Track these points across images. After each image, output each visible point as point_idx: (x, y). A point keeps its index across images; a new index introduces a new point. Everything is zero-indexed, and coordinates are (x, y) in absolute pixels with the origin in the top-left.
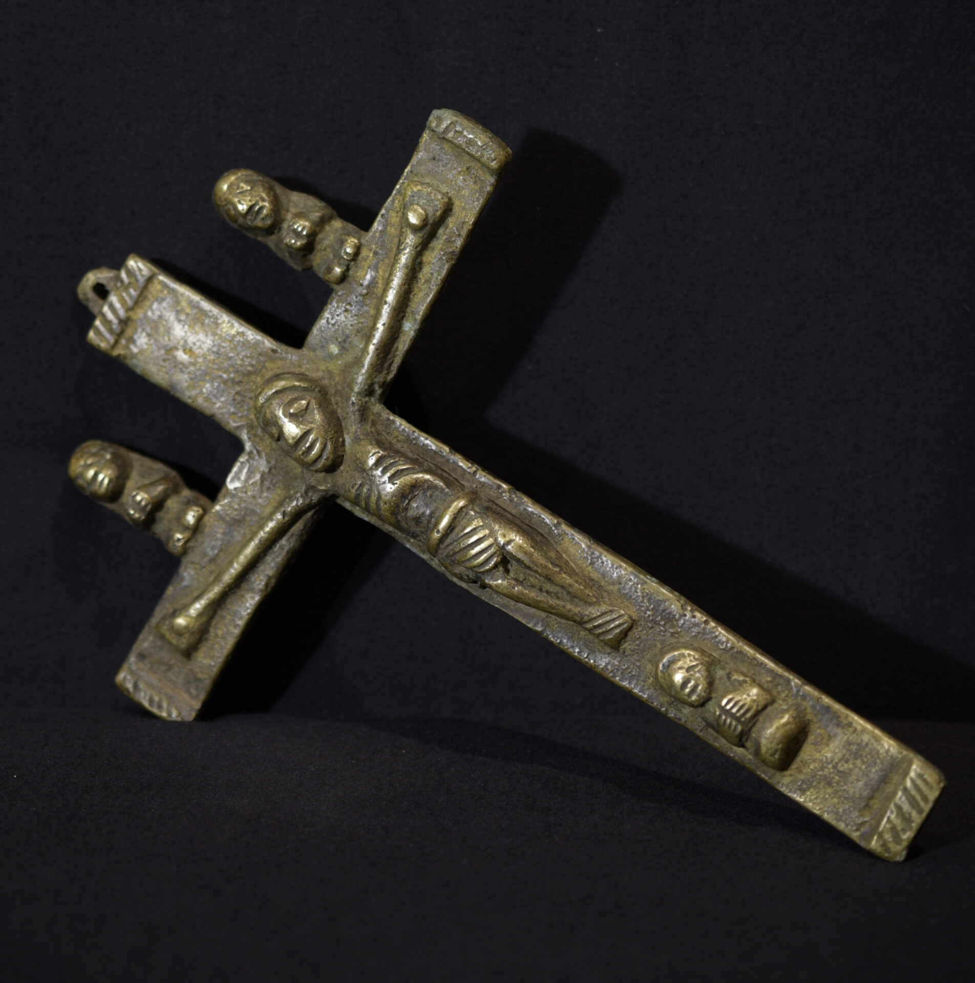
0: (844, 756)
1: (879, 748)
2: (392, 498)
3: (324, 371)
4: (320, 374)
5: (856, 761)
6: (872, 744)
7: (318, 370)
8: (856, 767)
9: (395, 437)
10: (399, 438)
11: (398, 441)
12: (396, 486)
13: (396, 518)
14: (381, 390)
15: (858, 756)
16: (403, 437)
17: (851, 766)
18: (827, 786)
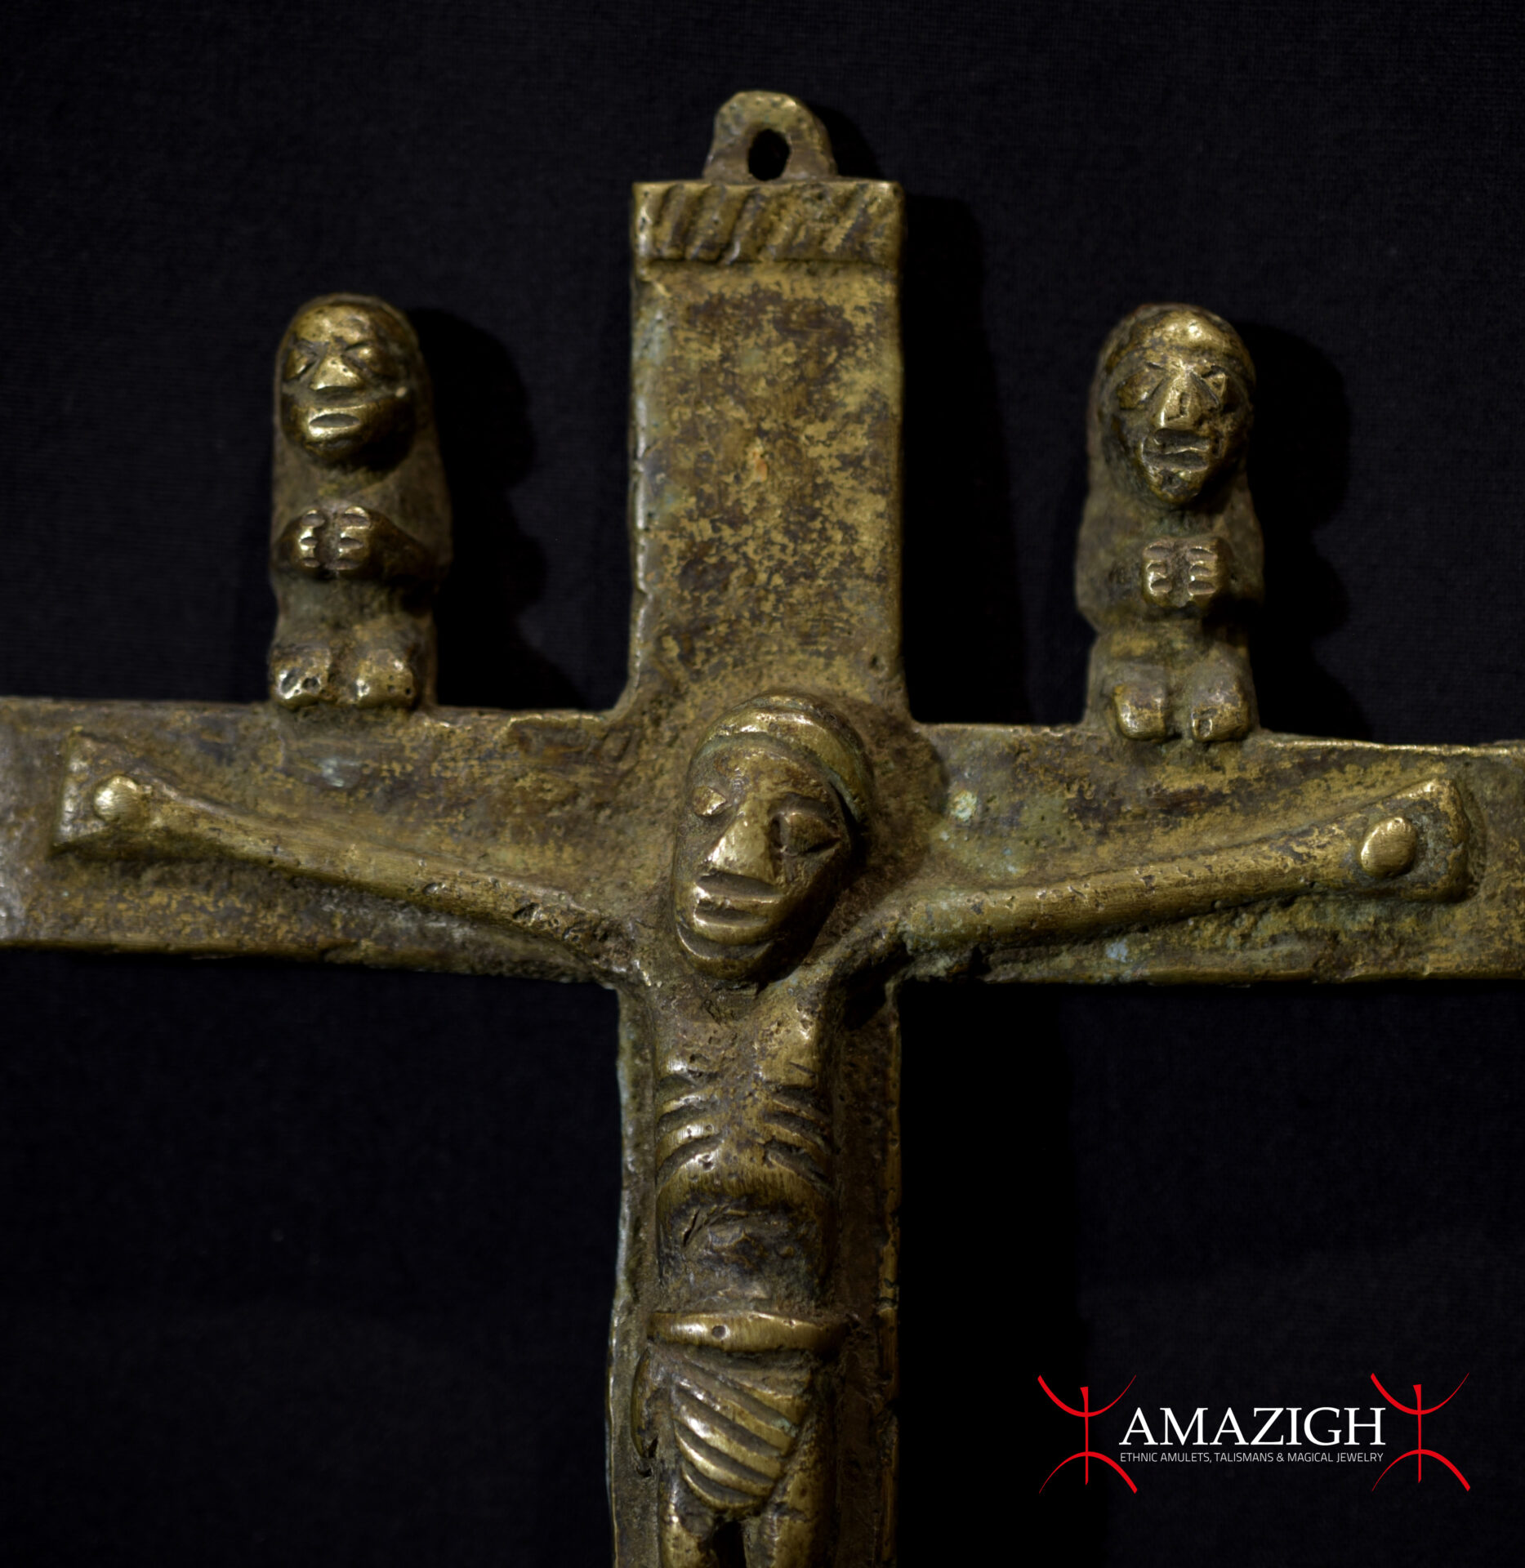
3: (902, 810)
4: (893, 804)
7: (897, 794)
9: (852, 1065)
10: (855, 1076)
11: (848, 1076)
13: (689, 1205)
14: (943, 974)
16: (863, 1084)
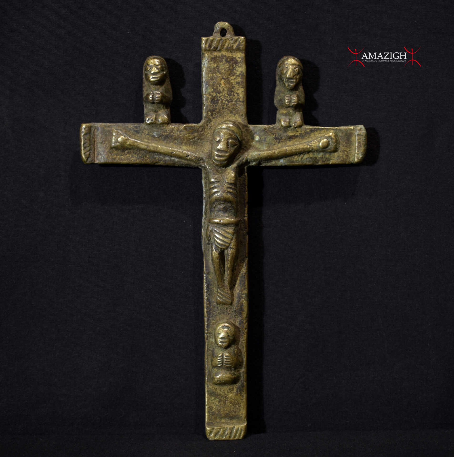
0: (232, 401)
1: (242, 410)
2: (222, 197)
5: (232, 406)
6: (241, 407)
8: (231, 407)
12: (227, 196)
15: (234, 405)
17: (230, 406)
18: (218, 402)
